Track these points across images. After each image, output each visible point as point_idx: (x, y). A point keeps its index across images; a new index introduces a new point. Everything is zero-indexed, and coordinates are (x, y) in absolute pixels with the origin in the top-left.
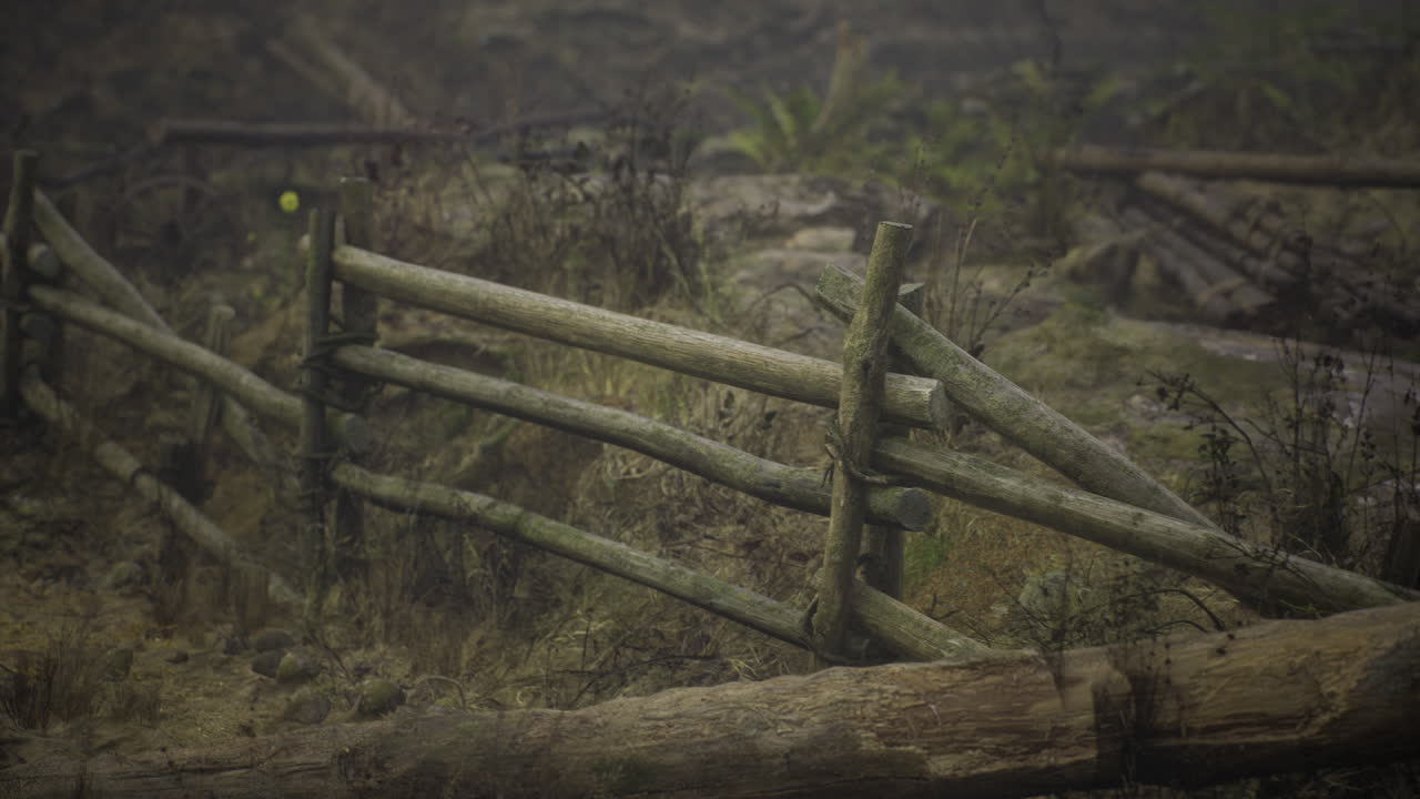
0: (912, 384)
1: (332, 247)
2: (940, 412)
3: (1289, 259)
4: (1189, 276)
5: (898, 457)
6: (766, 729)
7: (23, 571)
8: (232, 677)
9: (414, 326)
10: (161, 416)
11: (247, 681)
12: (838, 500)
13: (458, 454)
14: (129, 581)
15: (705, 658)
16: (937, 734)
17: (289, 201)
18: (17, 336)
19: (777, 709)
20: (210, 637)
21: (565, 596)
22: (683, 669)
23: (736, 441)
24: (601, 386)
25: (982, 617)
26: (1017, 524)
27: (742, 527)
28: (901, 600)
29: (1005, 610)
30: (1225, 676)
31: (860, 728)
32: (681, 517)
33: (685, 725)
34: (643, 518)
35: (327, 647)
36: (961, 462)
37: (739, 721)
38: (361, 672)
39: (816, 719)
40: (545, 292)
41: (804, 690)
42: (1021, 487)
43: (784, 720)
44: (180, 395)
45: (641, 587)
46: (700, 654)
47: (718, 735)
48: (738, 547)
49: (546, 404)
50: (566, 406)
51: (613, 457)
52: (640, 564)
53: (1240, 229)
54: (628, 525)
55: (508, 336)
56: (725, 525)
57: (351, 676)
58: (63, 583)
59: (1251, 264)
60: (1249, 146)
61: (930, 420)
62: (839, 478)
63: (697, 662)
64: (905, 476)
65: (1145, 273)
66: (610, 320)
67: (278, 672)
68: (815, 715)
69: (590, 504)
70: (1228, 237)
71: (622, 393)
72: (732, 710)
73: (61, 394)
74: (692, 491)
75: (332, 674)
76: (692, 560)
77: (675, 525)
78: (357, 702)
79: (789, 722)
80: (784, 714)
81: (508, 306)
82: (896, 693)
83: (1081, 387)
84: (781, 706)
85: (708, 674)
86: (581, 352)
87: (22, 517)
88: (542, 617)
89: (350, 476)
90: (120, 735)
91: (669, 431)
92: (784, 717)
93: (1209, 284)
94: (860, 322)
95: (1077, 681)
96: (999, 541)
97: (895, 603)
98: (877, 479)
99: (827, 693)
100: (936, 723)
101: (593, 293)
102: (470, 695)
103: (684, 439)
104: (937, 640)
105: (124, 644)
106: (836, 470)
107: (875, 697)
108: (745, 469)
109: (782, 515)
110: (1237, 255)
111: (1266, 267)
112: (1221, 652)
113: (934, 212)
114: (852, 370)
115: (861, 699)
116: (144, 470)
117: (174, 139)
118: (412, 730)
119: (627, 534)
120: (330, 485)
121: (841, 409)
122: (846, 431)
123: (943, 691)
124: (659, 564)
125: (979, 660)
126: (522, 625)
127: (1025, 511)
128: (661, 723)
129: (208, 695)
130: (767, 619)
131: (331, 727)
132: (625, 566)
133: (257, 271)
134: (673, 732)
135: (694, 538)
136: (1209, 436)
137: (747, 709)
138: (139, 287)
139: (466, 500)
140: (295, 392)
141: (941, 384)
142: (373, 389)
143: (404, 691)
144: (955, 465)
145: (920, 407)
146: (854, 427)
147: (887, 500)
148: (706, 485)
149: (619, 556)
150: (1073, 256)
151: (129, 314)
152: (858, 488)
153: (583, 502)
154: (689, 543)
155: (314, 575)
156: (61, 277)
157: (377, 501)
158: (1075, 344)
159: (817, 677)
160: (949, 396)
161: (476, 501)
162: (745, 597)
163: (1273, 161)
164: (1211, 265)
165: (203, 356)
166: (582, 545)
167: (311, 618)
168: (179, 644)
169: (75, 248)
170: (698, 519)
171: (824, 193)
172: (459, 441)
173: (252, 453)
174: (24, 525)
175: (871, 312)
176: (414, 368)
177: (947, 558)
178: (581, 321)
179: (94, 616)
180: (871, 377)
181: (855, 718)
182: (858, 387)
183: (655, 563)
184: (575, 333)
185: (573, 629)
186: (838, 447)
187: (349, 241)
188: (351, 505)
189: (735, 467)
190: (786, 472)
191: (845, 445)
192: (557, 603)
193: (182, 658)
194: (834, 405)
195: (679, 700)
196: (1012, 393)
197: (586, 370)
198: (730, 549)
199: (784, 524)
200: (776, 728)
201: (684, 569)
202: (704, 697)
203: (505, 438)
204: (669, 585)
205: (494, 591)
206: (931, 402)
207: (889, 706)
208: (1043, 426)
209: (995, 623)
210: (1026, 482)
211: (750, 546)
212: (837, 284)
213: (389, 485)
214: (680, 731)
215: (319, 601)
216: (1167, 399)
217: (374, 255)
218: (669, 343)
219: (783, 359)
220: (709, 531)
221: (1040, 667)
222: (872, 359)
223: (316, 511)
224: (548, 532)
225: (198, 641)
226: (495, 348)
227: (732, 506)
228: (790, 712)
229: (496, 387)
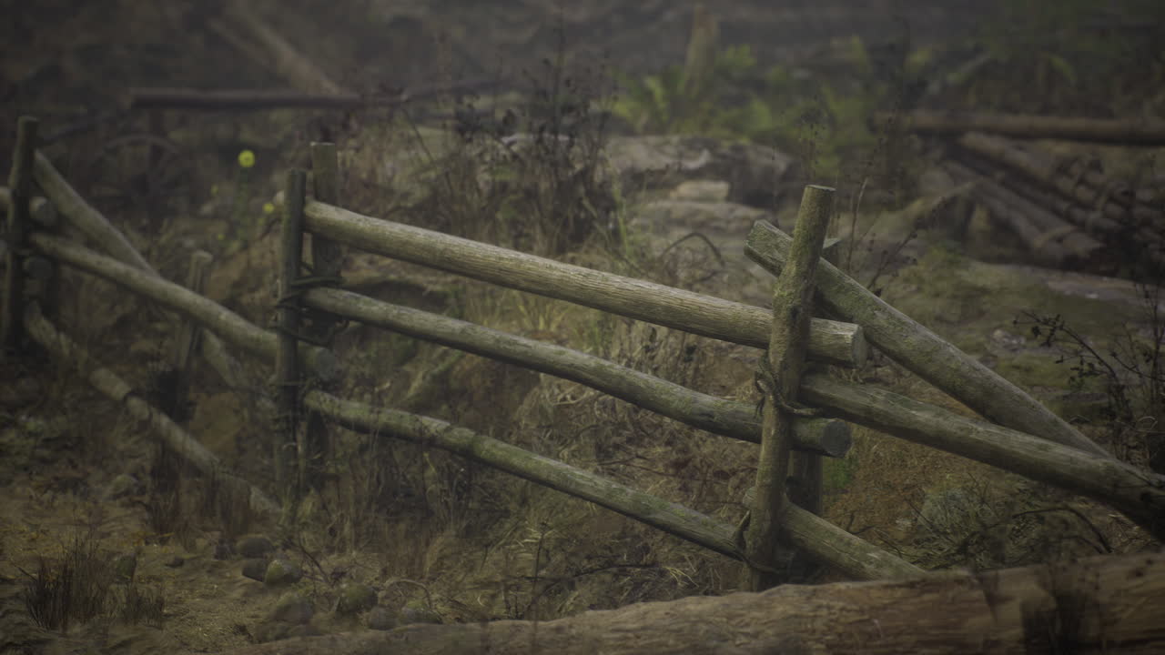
0: (835, 328)
1: (304, 203)
2: (860, 352)
3: (1115, 209)
4: (1021, 223)
5: (822, 392)
6: (726, 640)
7: (33, 484)
8: (225, 580)
9: (363, 267)
10: (144, 345)
11: (239, 584)
12: (769, 430)
13: (408, 379)
14: (127, 493)
15: (646, 566)
16: (881, 646)
17: (246, 158)
18: (20, 276)
19: (733, 623)
20: (201, 543)
21: (513, 507)
22: (626, 576)
23: (659, 373)
24: (535, 323)
25: (889, 529)
26: (915, 448)
27: (670, 448)
28: (820, 516)
29: (908, 523)
30: (1141, 595)
31: (809, 640)
32: (616, 439)
33: (651, 637)
34: (577, 438)
35: (304, 552)
36: (879, 397)
37: (701, 633)
38: (338, 575)
39: (770, 632)
40: (480, 240)
41: (759, 606)
42: (935, 419)
43: (743, 633)
44: (160, 326)
45: (580, 500)
46: (641, 563)
47: (682, 646)
48: (666, 466)
49: (498, 341)
50: (515, 343)
51: (550, 386)
52: (583, 482)
53: (1065, 184)
54: (565, 444)
55: (450, 278)
56: (654, 447)
57: (329, 579)
58: (70, 494)
59: (1079, 214)
60: (1046, 110)
61: (852, 360)
62: (769, 410)
63: (638, 570)
64: (827, 408)
65: (979, 220)
66: (556, 269)
67: (266, 576)
68: (769, 628)
69: (533, 426)
70: (1054, 190)
71: (553, 328)
72: (695, 623)
73: (59, 328)
74: (624, 417)
75: (313, 578)
76: (627, 479)
77: (609, 447)
78: (336, 603)
79: (746, 635)
80: (742, 627)
81: (464, 255)
82: (842, 609)
83: (949, 323)
84: (738, 620)
85: (648, 581)
86: (515, 292)
87: (31, 434)
88: (494, 527)
89: (320, 401)
90: (131, 636)
91: (610, 367)
92: (742, 630)
93: (1043, 232)
94: (790, 273)
95: (1007, 599)
96: (900, 463)
97: (818, 520)
98: (803, 411)
99: (780, 609)
100: (879, 636)
101: (522, 240)
102: (435, 596)
103: (624, 374)
104: (857, 553)
105: (129, 550)
106: (767, 404)
107: (824, 612)
108: (680, 400)
109: (704, 437)
110: (1063, 206)
111: (1094, 217)
112: (1138, 573)
113: (790, 167)
114: (782, 315)
115: (811, 614)
116: (133, 393)
117: (141, 104)
118: (404, 638)
119: (566, 452)
120: (304, 409)
121: (771, 350)
122: (777, 369)
123: (885, 607)
124: (602, 482)
125: (917, 579)
126: (477, 534)
127: (939, 441)
128: (630, 635)
129: (203, 596)
130: (702, 532)
131: (330, 636)
132: (571, 484)
133: (215, 216)
134: (641, 643)
135: (627, 458)
136: (1077, 369)
137: (709, 623)
138: (124, 233)
139: (427, 424)
140: (274, 329)
141: (861, 328)
142: (338, 325)
143: (376, 592)
144: (874, 400)
145: (843, 349)
146: (784, 366)
147: (813, 430)
148: (636, 412)
149: (565, 475)
150: (917, 207)
151: (117, 257)
152: (787, 419)
153: (526, 425)
154: (624, 462)
155: (289, 488)
156: (60, 225)
157: (346, 424)
158: (942, 285)
159: (770, 594)
160: (868, 338)
161: (434, 424)
162: (679, 512)
163: (1079, 123)
164: (1040, 214)
165: (186, 295)
166: (531, 465)
167: (286, 525)
168: (174, 549)
169: (70, 199)
170: (630, 440)
171: (700, 150)
172: (407, 368)
173: (228, 378)
174: (32, 441)
175: (799, 264)
176: (377, 308)
177: (854, 478)
178: (529, 269)
179: (99, 524)
180: (798, 322)
181: (806, 631)
182: (787, 330)
183: (598, 482)
184: (525, 280)
185: (522, 537)
186: (769, 384)
187: (318, 198)
188: (320, 425)
189: (670, 399)
190: (719, 404)
191: (776, 381)
192: (506, 513)
193: (179, 563)
194: (763, 345)
195: (646, 613)
196: (926, 336)
197: (522, 308)
198: (661, 468)
199: (707, 447)
200: (734, 640)
201: (624, 487)
202: (668, 611)
203: (452, 367)
204: (611, 501)
205: (450, 504)
206: (853, 344)
207: (836, 621)
208: (953, 366)
209: (901, 536)
210: (939, 415)
211: (679, 465)
212: (765, 240)
213: (354, 409)
214: (647, 642)
215: (294, 510)
216: (1039, 337)
217: (340, 209)
218: (612, 289)
219: (718, 305)
220: (641, 452)
221: (972, 587)
222: (800, 306)
223: (290, 430)
224: (500, 453)
225: (191, 547)
226: (438, 288)
227: (660, 430)
228: (747, 625)
229: (450, 325)
